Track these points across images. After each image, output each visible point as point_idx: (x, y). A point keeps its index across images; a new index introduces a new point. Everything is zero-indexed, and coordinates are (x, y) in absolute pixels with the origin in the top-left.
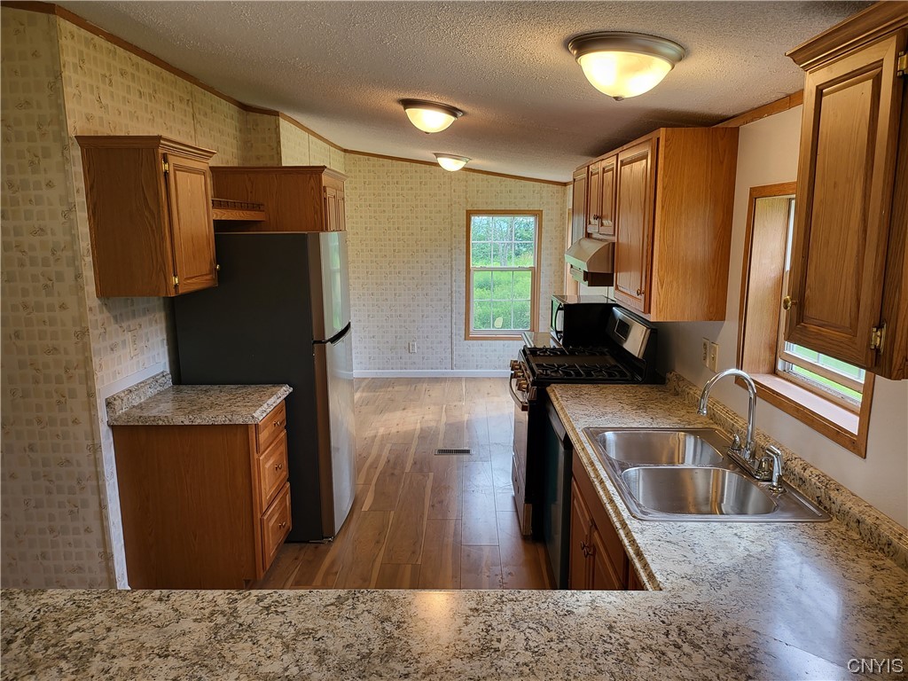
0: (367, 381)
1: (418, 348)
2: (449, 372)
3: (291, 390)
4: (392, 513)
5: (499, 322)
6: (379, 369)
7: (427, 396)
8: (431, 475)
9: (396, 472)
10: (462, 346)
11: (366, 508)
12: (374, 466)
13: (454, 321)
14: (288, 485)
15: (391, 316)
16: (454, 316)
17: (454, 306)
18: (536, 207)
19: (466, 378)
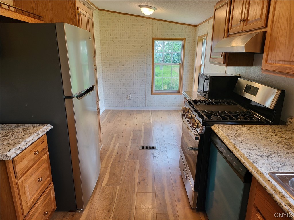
0: (110, 111)
1: (132, 98)
2: (144, 108)
3: (52, 127)
4: (118, 187)
5: (165, 87)
6: (115, 106)
7: (135, 118)
8: (138, 161)
9: (121, 160)
10: (150, 97)
11: (104, 184)
12: (110, 156)
13: (147, 86)
14: (52, 184)
15: (120, 84)
16: (147, 84)
17: (147, 80)
18: (183, 36)
19: (152, 110)
